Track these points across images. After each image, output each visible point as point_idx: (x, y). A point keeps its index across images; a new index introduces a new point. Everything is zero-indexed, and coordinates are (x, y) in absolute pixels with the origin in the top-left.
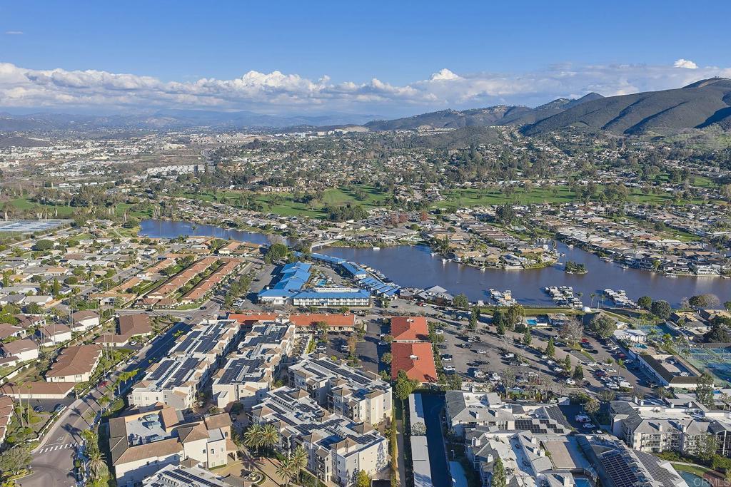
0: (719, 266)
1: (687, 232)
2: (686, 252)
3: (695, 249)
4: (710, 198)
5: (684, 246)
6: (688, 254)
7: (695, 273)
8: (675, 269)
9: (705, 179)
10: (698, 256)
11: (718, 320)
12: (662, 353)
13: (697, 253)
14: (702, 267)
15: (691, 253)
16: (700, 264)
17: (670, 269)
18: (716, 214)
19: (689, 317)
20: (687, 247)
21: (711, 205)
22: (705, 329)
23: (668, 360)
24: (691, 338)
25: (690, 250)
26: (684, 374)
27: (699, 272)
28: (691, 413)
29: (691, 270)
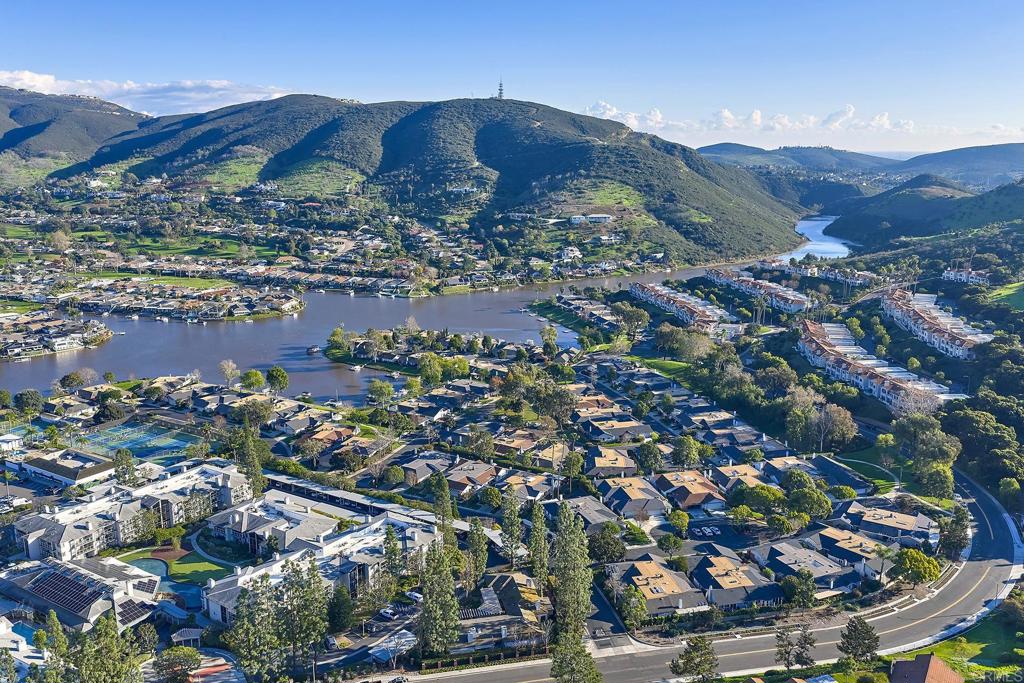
0: (80, 335)
1: (21, 300)
2: (30, 326)
3: (41, 321)
4: (35, 253)
5: (23, 319)
6: (34, 327)
7: (52, 350)
8: (24, 350)
9: (18, 228)
10: (48, 328)
11: (104, 396)
12: (52, 452)
13: (47, 324)
14: (59, 340)
15: (38, 326)
16: (55, 337)
17: (17, 351)
18: (51, 272)
19: (67, 402)
20: (29, 319)
21: (40, 261)
22: (91, 411)
23: (64, 457)
24: (80, 425)
25: (35, 322)
26: (89, 465)
27: (56, 347)
28: (117, 499)
29: (45, 347)
